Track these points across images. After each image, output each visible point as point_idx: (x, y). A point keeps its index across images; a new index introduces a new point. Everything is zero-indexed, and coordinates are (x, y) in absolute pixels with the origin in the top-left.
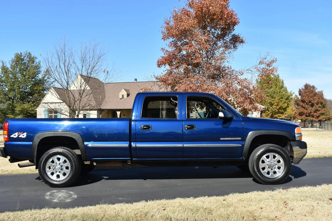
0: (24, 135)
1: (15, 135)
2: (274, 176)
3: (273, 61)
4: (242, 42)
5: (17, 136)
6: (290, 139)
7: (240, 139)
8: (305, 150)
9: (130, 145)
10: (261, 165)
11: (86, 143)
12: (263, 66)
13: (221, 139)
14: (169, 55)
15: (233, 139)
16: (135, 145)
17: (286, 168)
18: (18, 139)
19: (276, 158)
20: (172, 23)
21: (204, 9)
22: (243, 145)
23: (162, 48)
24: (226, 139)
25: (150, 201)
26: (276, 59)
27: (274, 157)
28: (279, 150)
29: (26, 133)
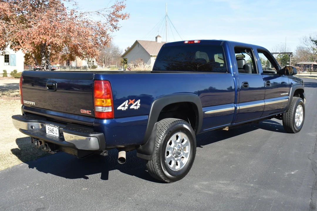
1: (124, 106)
2: (299, 125)
5: (127, 108)
17: (303, 117)
18: (130, 112)
19: (300, 109)
29: (139, 100)
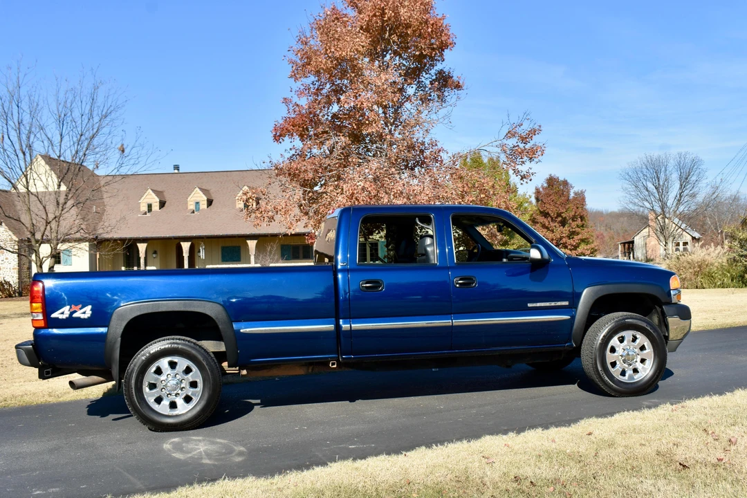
0: (85, 312)
1: (63, 313)
2: (634, 379)
3: (533, 132)
4: (458, 87)
5: (67, 316)
6: (663, 301)
7: (566, 303)
8: (688, 321)
9: (338, 326)
10: (610, 357)
11: (235, 326)
12: (512, 142)
13: (530, 305)
14: (300, 114)
15: (553, 304)
16: (349, 325)
17: (656, 361)
18: (71, 322)
19: (638, 341)
20: (316, 43)
21: (389, 13)
22: (573, 318)
23: (285, 99)
24: (538, 305)
25: (437, 446)
26: (540, 126)
27: (634, 339)
28: (644, 325)
29: (90, 307)
